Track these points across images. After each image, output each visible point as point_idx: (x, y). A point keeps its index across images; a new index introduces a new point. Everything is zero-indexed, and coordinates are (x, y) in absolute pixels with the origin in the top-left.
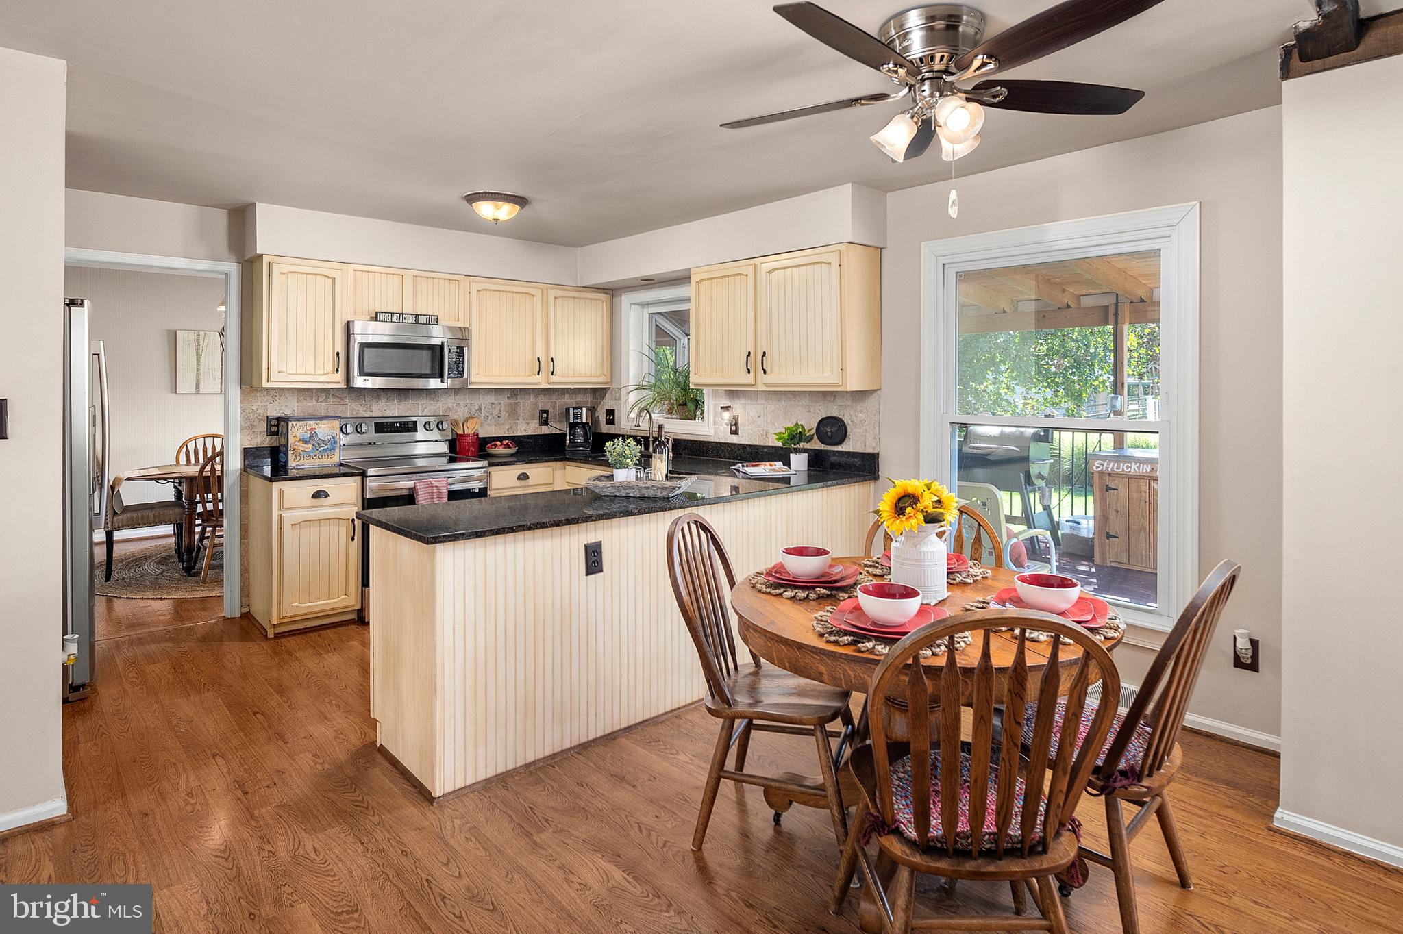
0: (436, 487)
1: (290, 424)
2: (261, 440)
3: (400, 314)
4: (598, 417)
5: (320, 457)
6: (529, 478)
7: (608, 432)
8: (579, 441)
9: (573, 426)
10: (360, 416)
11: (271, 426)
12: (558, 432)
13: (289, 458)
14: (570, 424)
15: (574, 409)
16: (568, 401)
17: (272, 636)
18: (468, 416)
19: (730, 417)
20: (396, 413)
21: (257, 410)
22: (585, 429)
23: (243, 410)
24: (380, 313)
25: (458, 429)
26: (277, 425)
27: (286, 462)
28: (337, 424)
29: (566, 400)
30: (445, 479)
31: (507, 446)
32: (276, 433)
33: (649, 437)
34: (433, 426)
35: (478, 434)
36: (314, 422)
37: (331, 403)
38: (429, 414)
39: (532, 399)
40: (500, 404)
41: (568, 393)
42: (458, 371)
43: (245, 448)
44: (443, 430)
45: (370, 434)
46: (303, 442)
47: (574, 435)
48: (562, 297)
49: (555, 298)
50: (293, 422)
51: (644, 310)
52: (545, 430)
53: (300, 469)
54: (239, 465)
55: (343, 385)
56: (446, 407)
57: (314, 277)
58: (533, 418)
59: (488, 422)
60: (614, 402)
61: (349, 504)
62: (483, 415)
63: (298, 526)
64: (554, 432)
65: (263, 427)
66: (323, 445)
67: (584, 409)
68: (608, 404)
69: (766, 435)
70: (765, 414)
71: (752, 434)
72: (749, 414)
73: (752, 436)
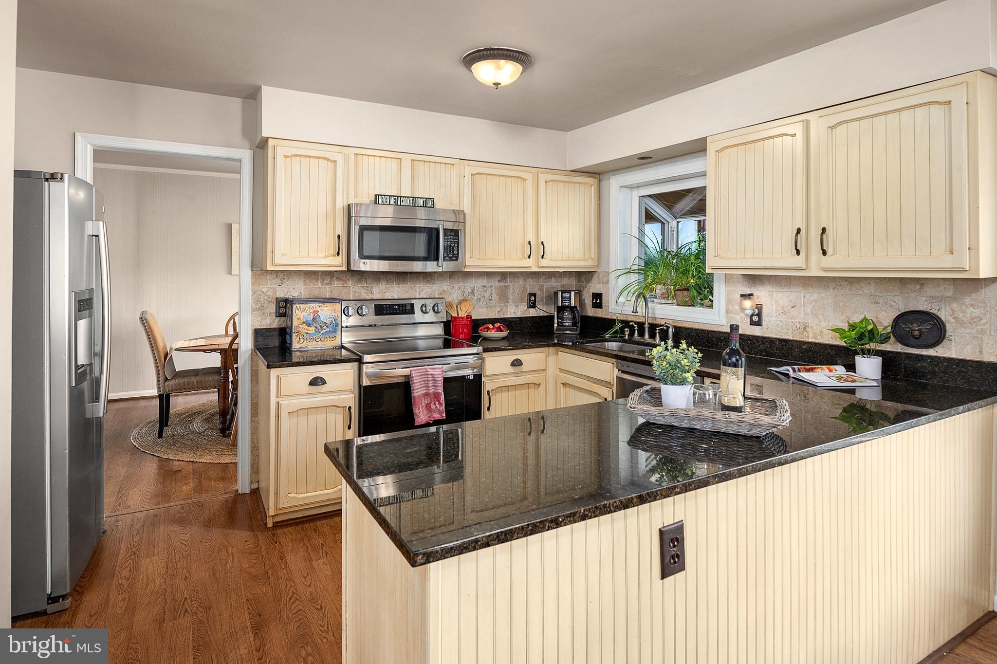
0: (431, 374)
1: (294, 307)
2: (271, 322)
3: (398, 197)
4: (584, 299)
5: (322, 339)
6: (522, 364)
7: (594, 315)
8: (567, 324)
9: (561, 309)
10: (362, 298)
11: (280, 307)
12: (545, 314)
13: (294, 340)
14: (558, 307)
15: (563, 292)
16: (555, 284)
17: (270, 525)
18: (462, 298)
19: (752, 306)
20: (396, 293)
21: (267, 292)
22: (573, 312)
23: (254, 292)
24: (379, 195)
25: (452, 311)
26: (284, 307)
27: (291, 344)
28: (338, 306)
29: (552, 284)
30: (440, 366)
31: (499, 330)
32: (284, 315)
33: (644, 324)
34: (430, 308)
35: (471, 317)
36: (317, 304)
37: (335, 285)
38: (425, 297)
39: (521, 282)
40: (491, 287)
41: (554, 276)
42: (453, 254)
43: (255, 329)
44: (439, 312)
45: (371, 317)
46: (307, 324)
47: (562, 319)
48: (552, 181)
49: (546, 182)
50: (297, 305)
51: (633, 192)
52: (533, 313)
53: (304, 351)
54: (250, 346)
55: (344, 268)
56: (441, 289)
57: (316, 160)
58: (522, 300)
59: (479, 305)
60: (601, 286)
61: (345, 391)
62: (476, 298)
63: (295, 414)
64: (541, 315)
65: (272, 308)
66: (325, 327)
67: (573, 293)
68: (594, 287)
69: (805, 328)
70: (802, 304)
71: (782, 326)
72: (778, 304)
73: (783, 329)
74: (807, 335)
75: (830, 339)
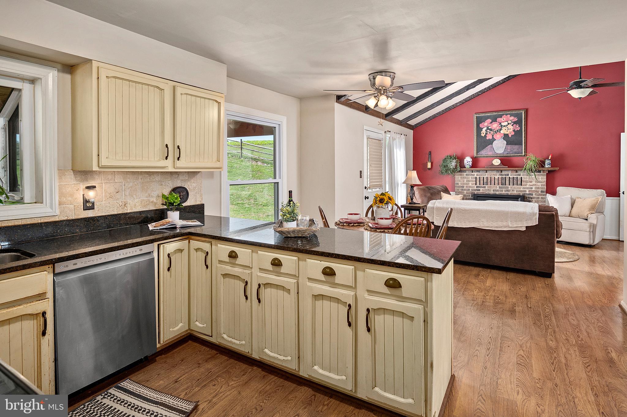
69: (125, 205)
70: (123, 190)
71: (110, 207)
72: (107, 192)
73: (110, 208)
74: (126, 209)
75: (140, 208)
